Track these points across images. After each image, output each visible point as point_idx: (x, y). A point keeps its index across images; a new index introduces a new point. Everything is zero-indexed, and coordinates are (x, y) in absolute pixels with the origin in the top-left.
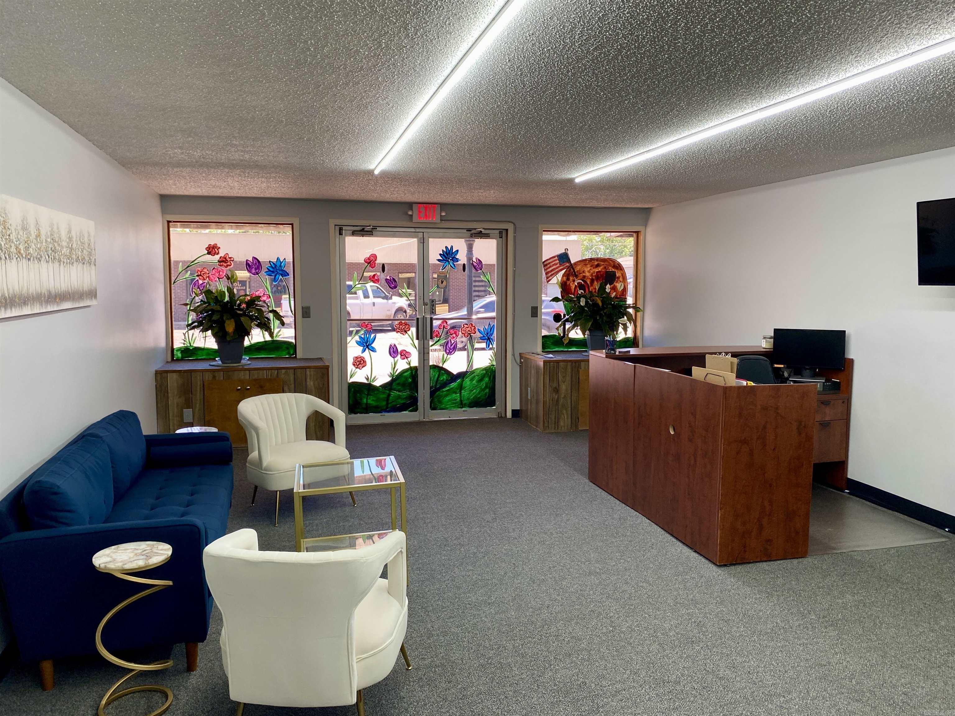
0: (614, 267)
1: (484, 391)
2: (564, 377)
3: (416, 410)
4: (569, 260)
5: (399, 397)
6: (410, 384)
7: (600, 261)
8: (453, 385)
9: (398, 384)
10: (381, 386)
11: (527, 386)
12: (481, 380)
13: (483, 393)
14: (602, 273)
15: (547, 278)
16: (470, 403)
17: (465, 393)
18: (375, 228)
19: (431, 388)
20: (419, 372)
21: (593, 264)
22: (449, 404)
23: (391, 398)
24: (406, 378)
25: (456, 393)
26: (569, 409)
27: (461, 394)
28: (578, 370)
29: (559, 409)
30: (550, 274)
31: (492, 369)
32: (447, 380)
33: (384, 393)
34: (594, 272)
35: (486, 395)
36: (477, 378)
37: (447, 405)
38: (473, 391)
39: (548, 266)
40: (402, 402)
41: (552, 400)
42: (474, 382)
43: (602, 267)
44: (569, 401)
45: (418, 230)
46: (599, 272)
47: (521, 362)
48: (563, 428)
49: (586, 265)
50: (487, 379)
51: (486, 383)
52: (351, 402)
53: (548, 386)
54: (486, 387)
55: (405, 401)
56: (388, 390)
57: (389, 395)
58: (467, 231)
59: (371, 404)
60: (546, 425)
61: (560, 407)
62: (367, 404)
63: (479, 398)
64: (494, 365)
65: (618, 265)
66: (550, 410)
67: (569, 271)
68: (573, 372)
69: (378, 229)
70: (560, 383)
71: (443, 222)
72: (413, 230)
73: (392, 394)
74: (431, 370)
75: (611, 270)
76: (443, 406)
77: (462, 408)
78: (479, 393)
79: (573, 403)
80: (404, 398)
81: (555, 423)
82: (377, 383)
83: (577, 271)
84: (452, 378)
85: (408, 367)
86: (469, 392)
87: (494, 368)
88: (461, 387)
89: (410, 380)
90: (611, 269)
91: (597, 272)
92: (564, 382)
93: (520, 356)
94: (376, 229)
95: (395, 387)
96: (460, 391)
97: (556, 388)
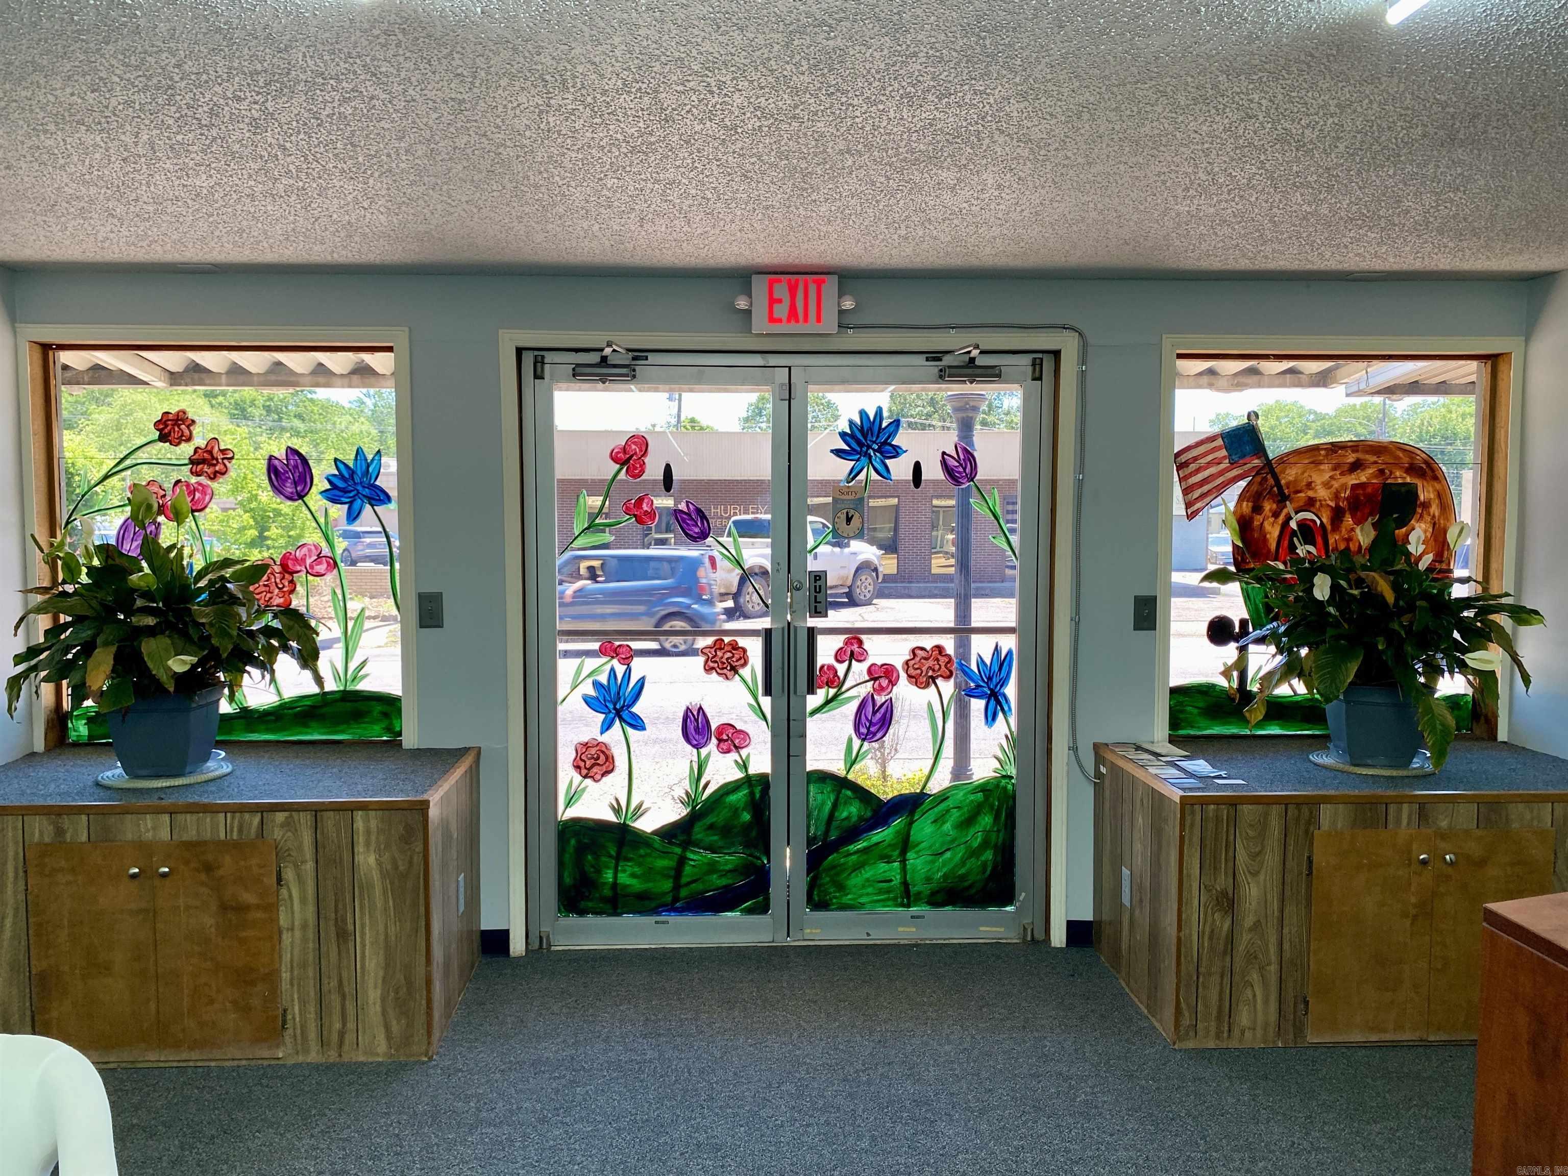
0: (1412, 469)
1: (978, 858)
2: (1254, 856)
3: (763, 908)
4: (1259, 449)
5: (712, 868)
6: (747, 827)
7: (1367, 452)
8: (883, 835)
9: (711, 827)
10: (656, 833)
11: (1117, 862)
12: (968, 822)
13: (973, 863)
14: (1369, 490)
15: (1188, 505)
16: (933, 894)
17: (917, 862)
18: (639, 354)
19: (810, 841)
20: (772, 792)
21: (1341, 460)
22: (868, 894)
23: (688, 870)
24: (736, 812)
25: (888, 860)
26: (1273, 968)
27: (903, 862)
28: (1307, 832)
29: (1237, 968)
30: (1197, 493)
31: (1005, 788)
32: (861, 818)
33: (665, 854)
34: (1344, 487)
35: (984, 872)
36: (955, 815)
37: (861, 896)
38: (941, 854)
39: (1193, 467)
40: (724, 882)
41: (1211, 938)
42: (948, 826)
43: (1370, 471)
44: (1273, 940)
45: (773, 360)
46: (1362, 486)
47: (1098, 775)
48: (1248, 1034)
49: (1317, 463)
50: (986, 820)
51: (987, 833)
52: (568, 880)
53: (1195, 885)
54: (985, 844)
55: (730, 881)
56: (679, 845)
57: (682, 861)
58: (927, 359)
59: (628, 886)
60: (1186, 1021)
61: (1237, 959)
62: (615, 885)
63: (963, 878)
64: (1012, 777)
65: (1426, 462)
66: (1202, 970)
67: (1261, 484)
68: (1291, 841)
69: (653, 358)
70: (1241, 877)
71: (850, 332)
72: (758, 360)
73: (691, 856)
74: (812, 788)
75: (1400, 481)
76: (847, 899)
77: (909, 906)
78: (963, 862)
79: (1286, 946)
80: (730, 871)
81: (1219, 1018)
82: (647, 824)
83: (1288, 485)
84: (875, 812)
85: (739, 775)
86: (930, 858)
87: (1010, 787)
88: (905, 844)
89: (746, 817)
90: (1401, 477)
91: (1354, 487)
92: (1255, 874)
93: (1097, 754)
94: (646, 358)
95: (699, 836)
96: (904, 853)
97: (1224, 893)
